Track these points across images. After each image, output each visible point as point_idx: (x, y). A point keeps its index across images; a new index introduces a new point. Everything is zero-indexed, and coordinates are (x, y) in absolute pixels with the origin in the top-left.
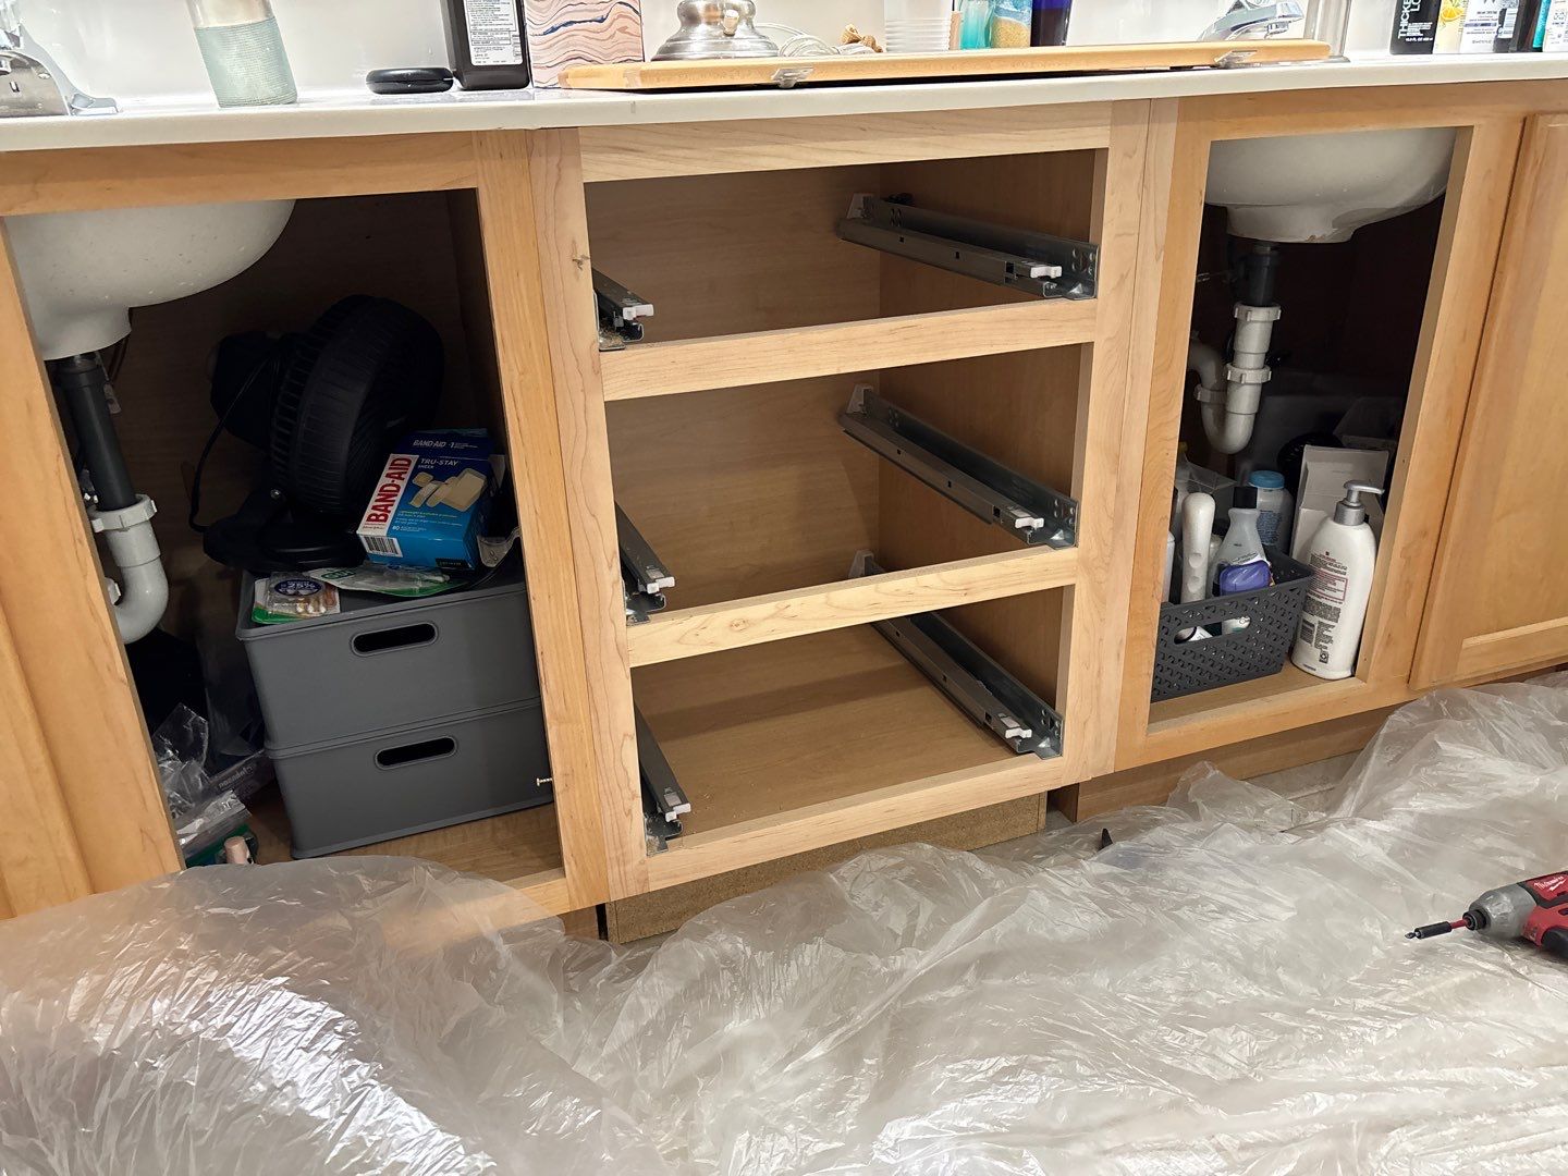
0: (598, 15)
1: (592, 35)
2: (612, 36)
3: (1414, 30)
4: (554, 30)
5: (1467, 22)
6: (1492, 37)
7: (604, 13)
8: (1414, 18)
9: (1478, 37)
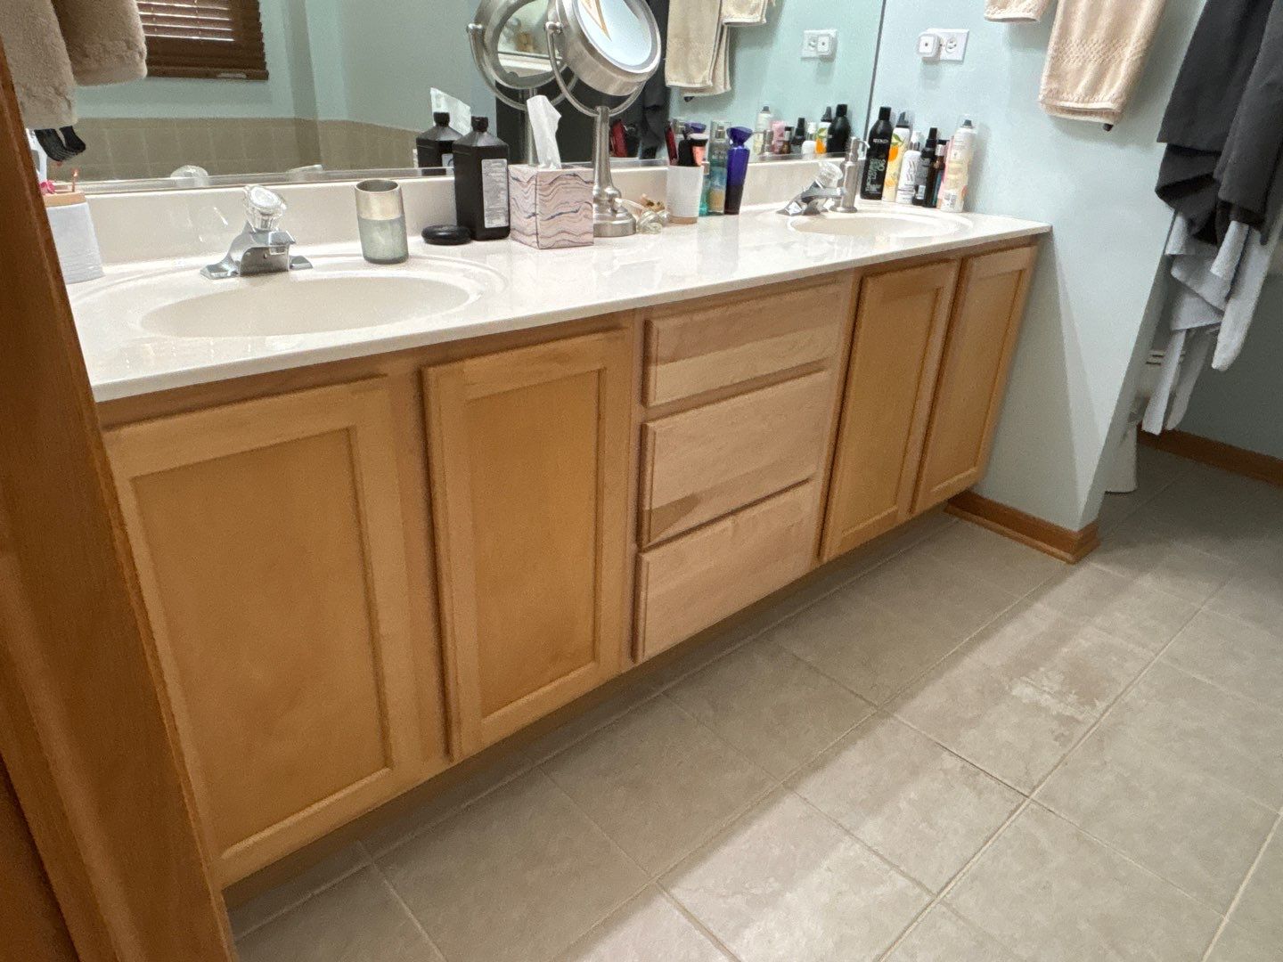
5: (899, 187)
8: (873, 182)
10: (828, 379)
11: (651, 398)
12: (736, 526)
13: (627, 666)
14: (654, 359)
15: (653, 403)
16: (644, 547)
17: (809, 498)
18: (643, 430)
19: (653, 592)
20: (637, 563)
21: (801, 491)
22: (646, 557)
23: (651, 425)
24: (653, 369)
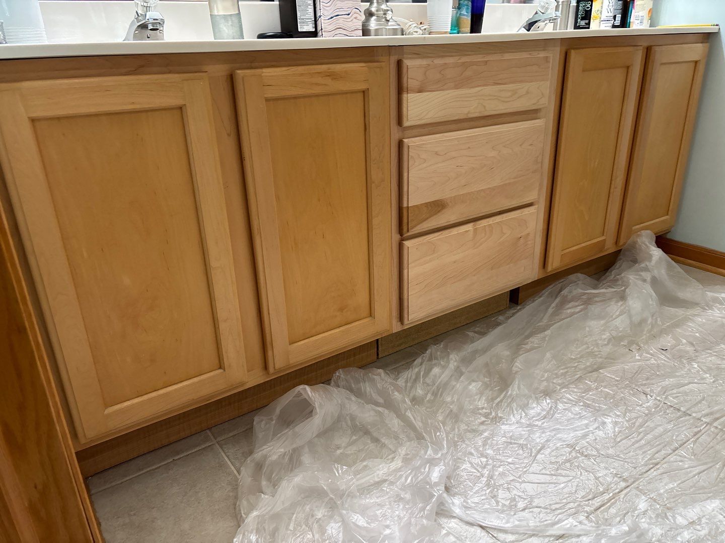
0: (347, 13)
1: (345, 20)
2: (351, 21)
3: (583, 23)
4: (332, 18)
5: (602, 19)
6: (611, 25)
7: (349, 12)
8: (583, 19)
9: (607, 25)
10: (544, 124)
11: (405, 119)
12: (475, 230)
13: (396, 328)
14: (405, 89)
15: (406, 124)
16: (405, 235)
17: (534, 218)
18: (400, 144)
19: (413, 272)
20: (400, 247)
21: (526, 211)
22: (407, 243)
23: (405, 140)
24: (405, 96)
